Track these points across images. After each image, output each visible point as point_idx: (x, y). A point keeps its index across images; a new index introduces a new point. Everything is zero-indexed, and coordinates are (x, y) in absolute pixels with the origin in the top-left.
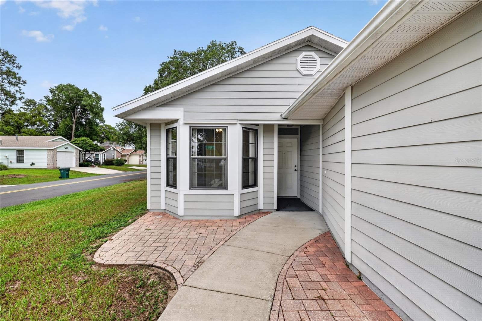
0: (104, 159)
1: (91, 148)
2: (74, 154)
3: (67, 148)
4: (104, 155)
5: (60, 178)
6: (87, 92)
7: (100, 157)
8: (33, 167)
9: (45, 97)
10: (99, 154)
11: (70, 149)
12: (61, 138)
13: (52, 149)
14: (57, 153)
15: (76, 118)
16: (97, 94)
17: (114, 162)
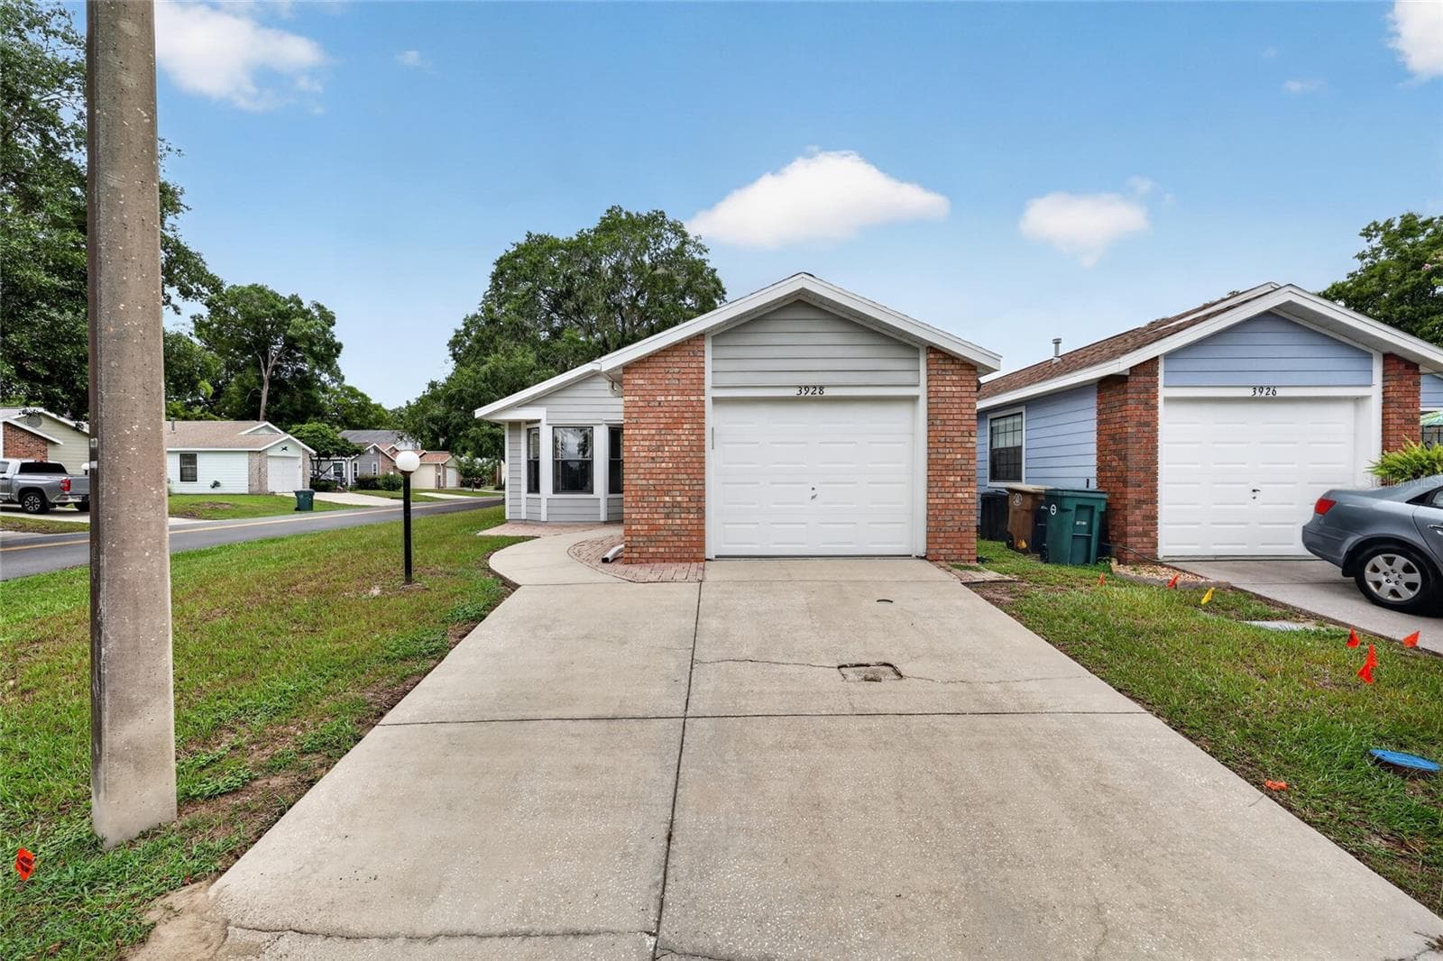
0: (356, 474)
1: (335, 447)
2: (300, 462)
3: (285, 449)
4: (356, 465)
5: (297, 509)
6: (299, 303)
7: (347, 467)
8: (217, 490)
9: (191, 317)
10: (344, 462)
11: (291, 452)
12: (266, 427)
13: (260, 452)
14: (269, 460)
15: (269, 370)
16: (323, 307)
17: (380, 483)
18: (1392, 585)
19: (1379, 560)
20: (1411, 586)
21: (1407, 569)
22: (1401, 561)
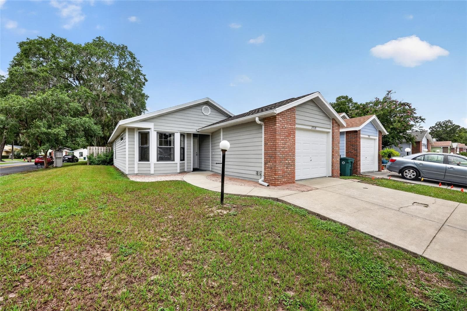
18: (410, 175)
19: (407, 171)
20: (414, 175)
21: (413, 172)
22: (412, 171)
